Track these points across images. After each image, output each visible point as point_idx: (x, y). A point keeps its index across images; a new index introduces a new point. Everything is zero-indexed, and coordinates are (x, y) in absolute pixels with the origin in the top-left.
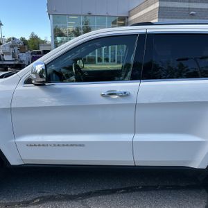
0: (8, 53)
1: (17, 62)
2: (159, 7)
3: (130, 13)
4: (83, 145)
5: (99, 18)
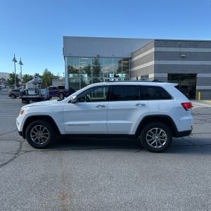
0: (31, 89)
1: (38, 96)
2: (155, 52)
3: (133, 55)
5: (107, 59)
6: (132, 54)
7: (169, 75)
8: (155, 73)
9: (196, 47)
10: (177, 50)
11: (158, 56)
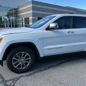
2: (32, 6)
4: (62, 48)
6: (18, 7)
7: (38, 18)
8: (32, 16)
9: (48, 6)
10: (41, 7)
11: (34, 8)
